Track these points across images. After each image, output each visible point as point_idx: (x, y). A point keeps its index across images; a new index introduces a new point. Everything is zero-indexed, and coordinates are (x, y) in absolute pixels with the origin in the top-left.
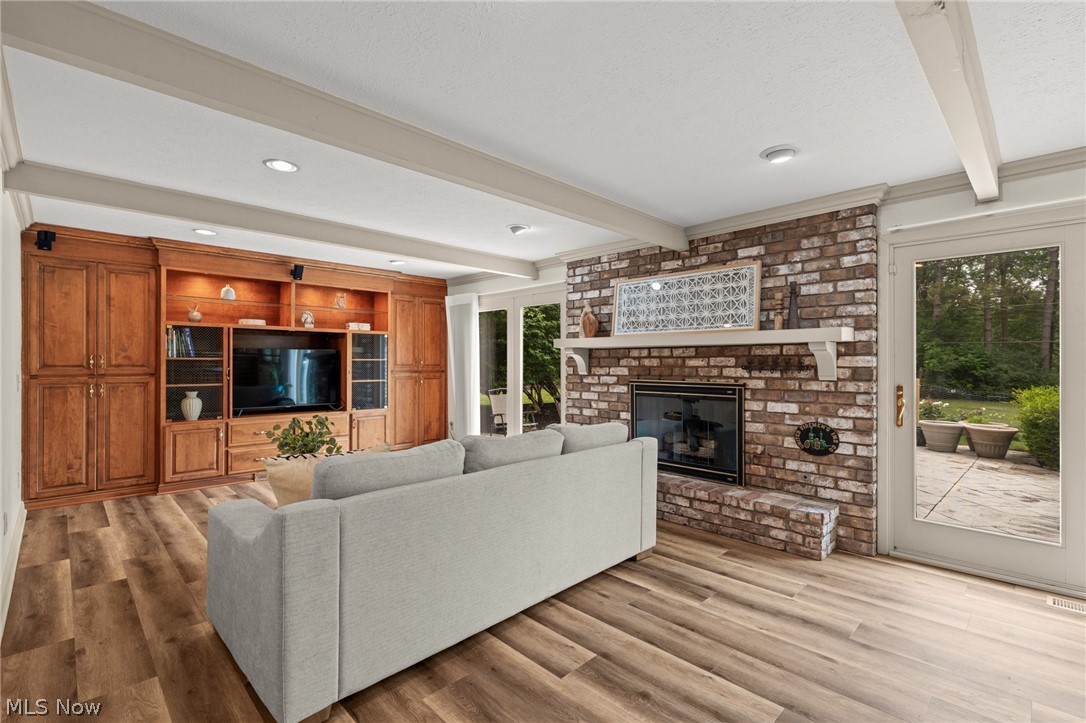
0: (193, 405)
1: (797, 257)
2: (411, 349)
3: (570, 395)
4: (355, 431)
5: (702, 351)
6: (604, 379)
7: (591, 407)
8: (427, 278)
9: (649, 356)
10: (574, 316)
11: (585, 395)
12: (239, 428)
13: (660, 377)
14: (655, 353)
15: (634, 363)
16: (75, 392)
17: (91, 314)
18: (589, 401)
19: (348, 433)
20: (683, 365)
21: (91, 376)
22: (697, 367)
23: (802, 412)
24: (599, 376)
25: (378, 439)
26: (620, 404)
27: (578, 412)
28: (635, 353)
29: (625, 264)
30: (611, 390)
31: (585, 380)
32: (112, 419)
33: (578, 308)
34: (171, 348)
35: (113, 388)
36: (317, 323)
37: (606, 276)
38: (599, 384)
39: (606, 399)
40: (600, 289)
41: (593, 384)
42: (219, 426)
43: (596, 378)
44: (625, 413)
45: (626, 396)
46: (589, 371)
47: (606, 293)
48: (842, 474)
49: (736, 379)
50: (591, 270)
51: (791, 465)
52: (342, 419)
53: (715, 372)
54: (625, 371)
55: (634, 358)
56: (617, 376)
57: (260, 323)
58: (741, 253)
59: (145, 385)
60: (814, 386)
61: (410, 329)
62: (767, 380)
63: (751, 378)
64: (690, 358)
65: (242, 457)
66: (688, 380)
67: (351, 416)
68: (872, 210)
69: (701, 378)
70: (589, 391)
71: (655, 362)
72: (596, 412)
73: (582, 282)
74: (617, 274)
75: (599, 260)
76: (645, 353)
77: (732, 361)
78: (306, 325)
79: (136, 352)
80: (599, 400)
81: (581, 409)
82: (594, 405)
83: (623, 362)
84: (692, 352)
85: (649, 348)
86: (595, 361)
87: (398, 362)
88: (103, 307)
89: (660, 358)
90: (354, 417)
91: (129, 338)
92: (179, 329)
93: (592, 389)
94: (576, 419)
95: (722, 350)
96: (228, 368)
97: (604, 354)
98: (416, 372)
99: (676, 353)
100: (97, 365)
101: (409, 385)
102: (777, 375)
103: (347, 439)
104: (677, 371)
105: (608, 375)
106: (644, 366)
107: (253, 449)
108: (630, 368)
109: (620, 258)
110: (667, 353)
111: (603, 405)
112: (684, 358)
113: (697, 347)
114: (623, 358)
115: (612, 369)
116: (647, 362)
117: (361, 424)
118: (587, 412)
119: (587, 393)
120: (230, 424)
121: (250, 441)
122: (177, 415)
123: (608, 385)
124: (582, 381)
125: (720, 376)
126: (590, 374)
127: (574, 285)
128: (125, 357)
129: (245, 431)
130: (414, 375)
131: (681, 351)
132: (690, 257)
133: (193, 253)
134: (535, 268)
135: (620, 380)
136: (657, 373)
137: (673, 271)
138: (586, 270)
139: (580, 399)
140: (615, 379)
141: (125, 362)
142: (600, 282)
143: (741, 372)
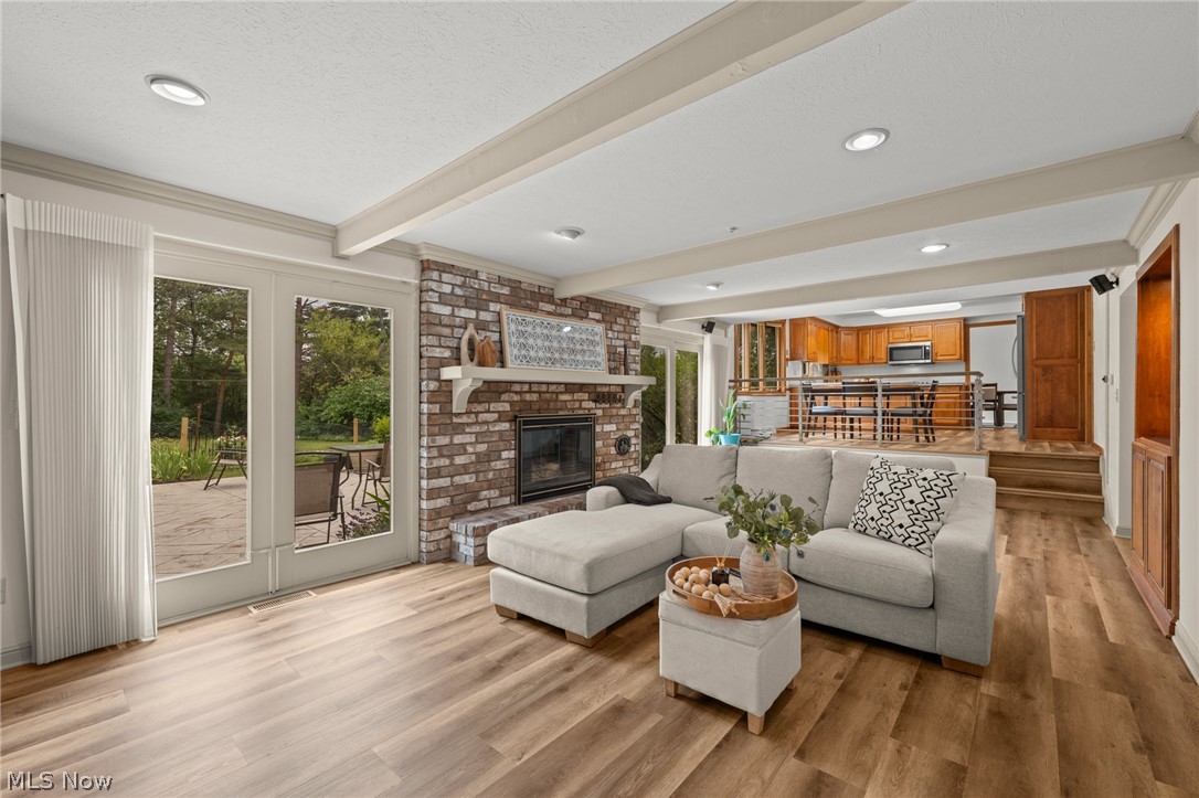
1: (616, 328)
3: (434, 441)
5: (571, 388)
6: (482, 417)
7: (465, 452)
9: (530, 392)
10: (440, 336)
11: (458, 439)
13: (539, 411)
14: (535, 388)
15: (516, 398)
18: (463, 445)
20: (557, 400)
22: (566, 401)
23: (618, 430)
26: (501, 443)
27: (447, 462)
28: (517, 388)
29: (506, 291)
30: (492, 429)
31: (457, 420)
33: (446, 326)
37: (484, 297)
38: (477, 423)
39: (486, 439)
40: (477, 310)
41: (468, 424)
43: (473, 416)
44: (506, 452)
45: (508, 433)
47: (484, 316)
48: (632, 463)
49: (589, 410)
50: (464, 282)
51: (614, 465)
53: (577, 405)
54: (507, 407)
55: (516, 393)
56: (498, 412)
58: (591, 315)
60: (623, 412)
62: (603, 409)
63: (596, 408)
64: (561, 393)
66: (561, 413)
68: (637, 311)
69: (569, 410)
70: (463, 432)
71: (535, 397)
72: (473, 457)
73: (452, 293)
74: (497, 298)
75: (475, 275)
76: (526, 388)
77: (586, 396)
80: (477, 442)
81: (451, 457)
82: (470, 449)
83: (505, 397)
84: (562, 388)
85: (530, 383)
89: (540, 393)
93: (467, 430)
95: (581, 387)
99: (552, 388)
102: (608, 406)
104: (552, 405)
105: (488, 411)
106: (525, 401)
108: (512, 403)
109: (500, 281)
110: (544, 388)
111: (482, 448)
112: (557, 393)
113: (566, 384)
114: (505, 392)
115: (492, 405)
116: (528, 397)
118: (459, 460)
119: (460, 436)
123: (486, 423)
124: (452, 421)
125: (580, 408)
126: (466, 411)
127: (440, 293)
131: (555, 386)
132: (561, 306)
135: (502, 417)
136: (536, 407)
137: (549, 313)
138: (459, 280)
139: (451, 443)
140: (497, 415)
142: (478, 301)
143: (592, 405)
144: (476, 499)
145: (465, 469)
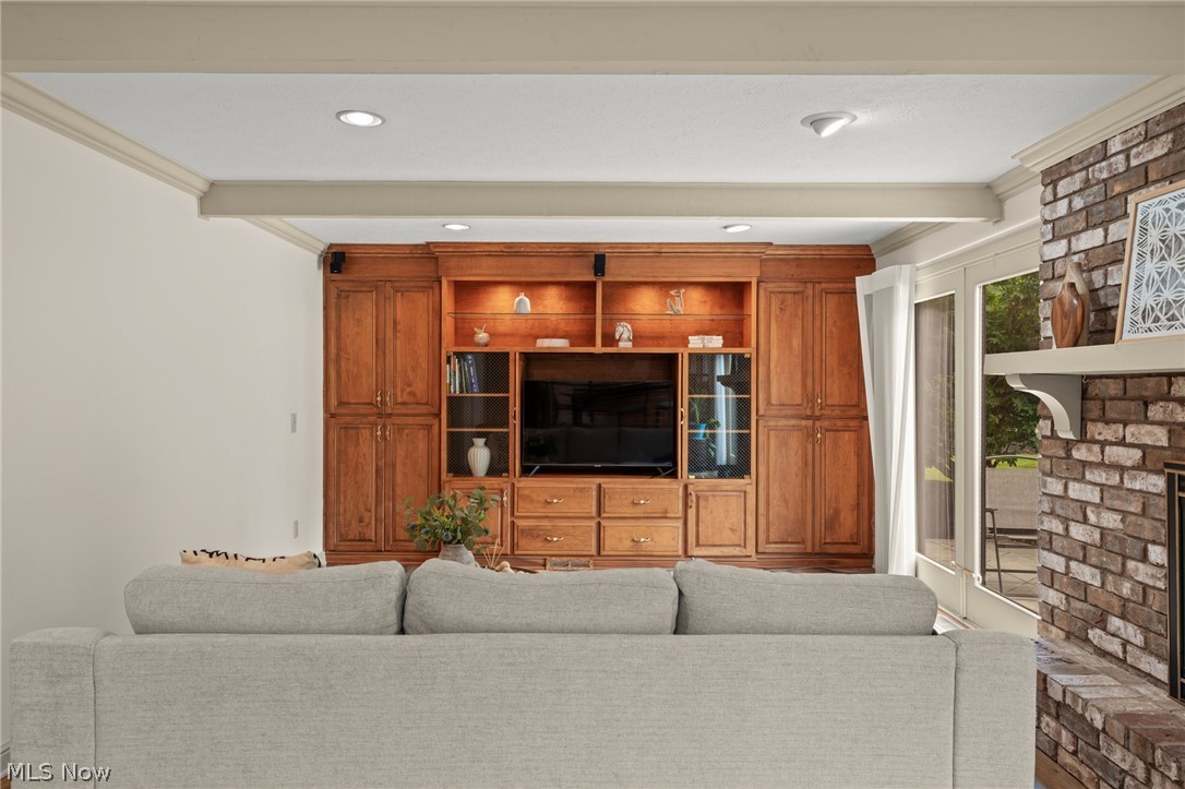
0: (480, 456)
2: (799, 377)
3: (1045, 485)
4: (692, 513)
6: (1113, 453)
7: (1085, 521)
8: (828, 247)
11: (1075, 491)
12: (527, 492)
15: (1182, 414)
16: (366, 433)
17: (380, 343)
18: (1083, 505)
19: (680, 514)
21: (380, 415)
24: (1103, 444)
25: (732, 530)
26: (1145, 522)
27: (1061, 528)
28: (1182, 388)
29: (1160, 148)
30: (1128, 483)
31: (1076, 454)
32: (399, 468)
34: (452, 380)
35: (400, 429)
36: (637, 338)
37: (1118, 189)
38: (1101, 465)
39: (1118, 504)
40: (1104, 224)
41: (1092, 464)
42: (504, 486)
43: (1096, 448)
44: (1156, 548)
45: (1158, 502)
46: (1083, 431)
47: (1117, 231)
50: (1088, 180)
52: (670, 491)
54: (1161, 436)
56: (1142, 447)
57: (559, 344)
59: (429, 427)
61: (796, 342)
65: (531, 533)
67: (686, 487)
70: (1082, 479)
72: (1096, 536)
73: (1071, 212)
74: (1142, 178)
75: (1102, 152)
78: (621, 344)
79: (420, 387)
80: (1102, 505)
81: (1066, 521)
82: (1092, 518)
83: (1155, 411)
86: (1094, 409)
87: (774, 401)
88: (389, 334)
90: (690, 488)
91: (414, 369)
92: (461, 356)
93: (1088, 476)
94: (1058, 543)
96: (515, 408)
97: (1114, 389)
98: (808, 418)
100: (383, 402)
101: (795, 442)
103: (680, 524)
105: (1122, 442)
107: (545, 523)
108: (1172, 429)
109: (1148, 133)
111: (1111, 520)
114: (1156, 400)
115: (1130, 429)
117: (702, 503)
118: (1077, 532)
119: (1078, 485)
120: (516, 485)
121: (541, 511)
122: (460, 467)
123: (1121, 469)
124: (1069, 456)
126: (1083, 438)
127: (1053, 221)
128: (410, 393)
129: (535, 497)
130: (804, 423)
133: (473, 255)
134: (990, 198)
135: (1150, 459)
138: (1079, 180)
139: (1065, 496)
140: (1138, 454)
141: (411, 400)
142: (1106, 208)
144: (1102, 623)
145: (1083, 553)
